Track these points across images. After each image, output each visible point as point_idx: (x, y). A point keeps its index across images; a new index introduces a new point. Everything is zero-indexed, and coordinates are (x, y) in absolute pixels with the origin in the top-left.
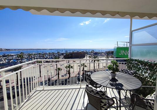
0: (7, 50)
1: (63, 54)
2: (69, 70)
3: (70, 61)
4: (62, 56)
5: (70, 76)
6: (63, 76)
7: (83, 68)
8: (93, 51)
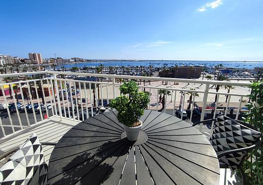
0: (88, 61)
1: (158, 69)
2: (164, 97)
3: (169, 82)
4: (157, 73)
5: (163, 107)
6: (152, 105)
7: (191, 97)
8: (221, 65)
